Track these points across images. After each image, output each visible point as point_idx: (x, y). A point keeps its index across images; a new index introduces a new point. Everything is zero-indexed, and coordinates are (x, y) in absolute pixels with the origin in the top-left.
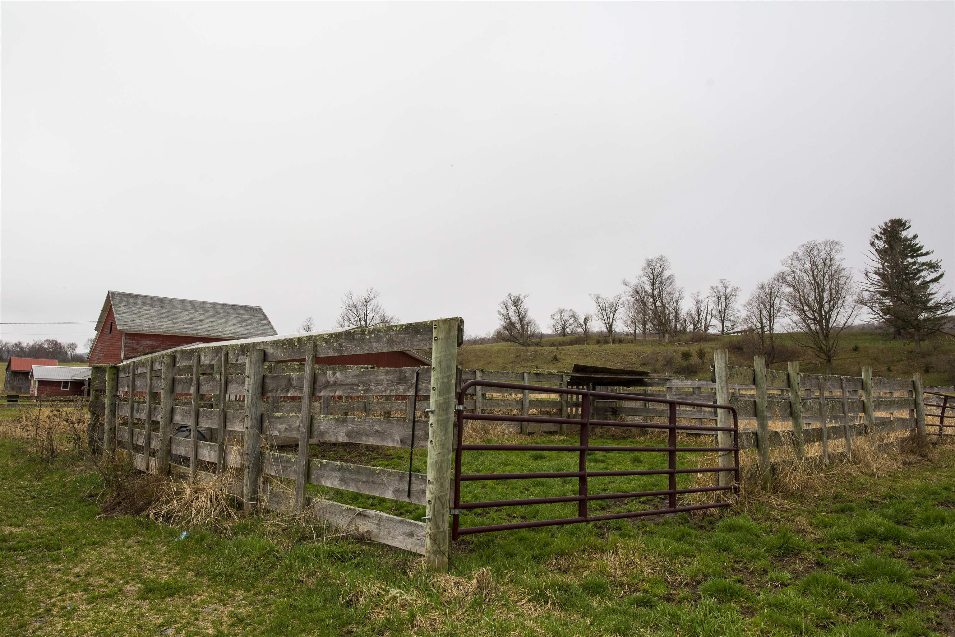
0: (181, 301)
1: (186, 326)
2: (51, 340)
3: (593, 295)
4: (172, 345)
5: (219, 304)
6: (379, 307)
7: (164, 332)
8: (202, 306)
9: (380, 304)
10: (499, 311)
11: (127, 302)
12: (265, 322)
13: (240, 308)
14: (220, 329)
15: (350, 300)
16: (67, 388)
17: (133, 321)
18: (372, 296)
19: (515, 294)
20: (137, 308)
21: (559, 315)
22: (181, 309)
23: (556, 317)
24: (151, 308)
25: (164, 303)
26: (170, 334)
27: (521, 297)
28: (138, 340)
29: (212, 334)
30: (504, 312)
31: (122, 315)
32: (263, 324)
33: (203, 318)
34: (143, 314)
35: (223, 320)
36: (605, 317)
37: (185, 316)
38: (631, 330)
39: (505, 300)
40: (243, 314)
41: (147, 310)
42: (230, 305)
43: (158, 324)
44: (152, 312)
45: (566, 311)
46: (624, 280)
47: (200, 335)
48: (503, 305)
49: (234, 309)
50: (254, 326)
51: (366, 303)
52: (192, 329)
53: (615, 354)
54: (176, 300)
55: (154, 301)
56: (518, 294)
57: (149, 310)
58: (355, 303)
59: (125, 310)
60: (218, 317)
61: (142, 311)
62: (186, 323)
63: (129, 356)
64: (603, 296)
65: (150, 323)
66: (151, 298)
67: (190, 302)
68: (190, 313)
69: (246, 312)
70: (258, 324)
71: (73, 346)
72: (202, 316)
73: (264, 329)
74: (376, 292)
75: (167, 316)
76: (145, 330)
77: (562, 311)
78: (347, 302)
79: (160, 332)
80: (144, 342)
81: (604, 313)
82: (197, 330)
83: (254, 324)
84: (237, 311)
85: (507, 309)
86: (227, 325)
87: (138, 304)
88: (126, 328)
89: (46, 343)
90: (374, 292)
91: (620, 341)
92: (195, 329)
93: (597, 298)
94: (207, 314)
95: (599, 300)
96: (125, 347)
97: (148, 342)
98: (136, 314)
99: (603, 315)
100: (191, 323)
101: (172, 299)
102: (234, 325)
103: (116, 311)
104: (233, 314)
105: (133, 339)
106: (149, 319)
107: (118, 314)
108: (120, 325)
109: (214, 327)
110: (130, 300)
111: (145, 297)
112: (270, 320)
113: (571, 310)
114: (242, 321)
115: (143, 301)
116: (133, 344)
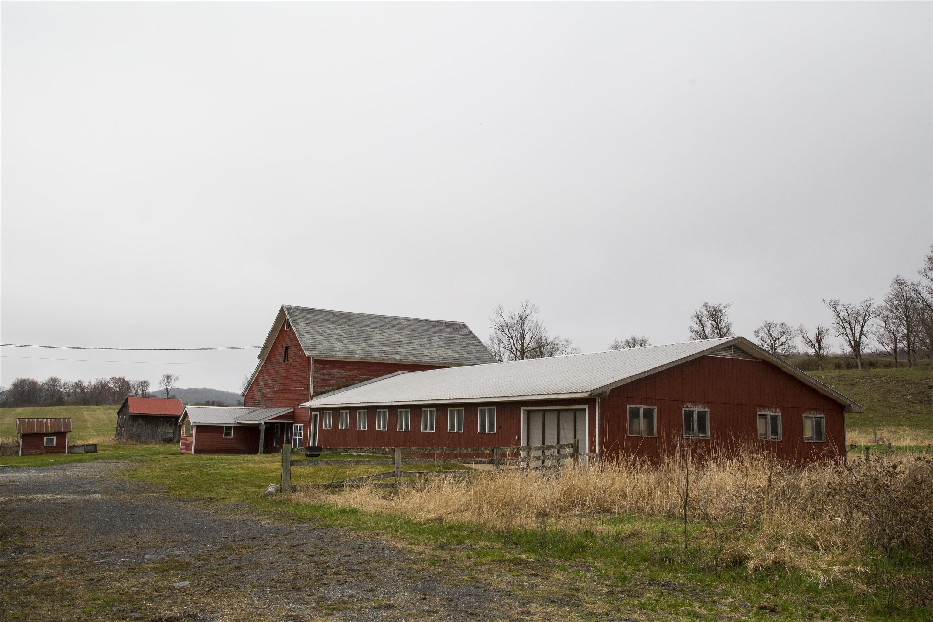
0: (369, 316)
1: (385, 349)
2: (118, 377)
3: (828, 302)
4: (371, 375)
5: (414, 320)
6: (539, 325)
7: (362, 358)
8: (396, 323)
9: (540, 321)
10: (691, 327)
11: (307, 319)
12: (475, 342)
13: (439, 324)
14: (426, 352)
15: (500, 317)
16: (231, 435)
17: (321, 343)
18: (528, 312)
19: (713, 303)
20: (320, 326)
21: (766, 330)
22: (372, 327)
23: (762, 334)
24: (337, 327)
25: (349, 320)
26: (369, 360)
27: (721, 308)
28: (330, 369)
29: (418, 360)
30: (697, 327)
31: (306, 336)
32: (473, 345)
33: (401, 339)
34: (330, 334)
35: (426, 340)
36: (849, 331)
37: (378, 336)
38: (888, 348)
39: (698, 312)
40: (447, 332)
41: (332, 329)
42: (426, 321)
43: (351, 348)
44: (340, 332)
45: (776, 325)
46: (898, 277)
47: (405, 361)
48: (696, 319)
49: (434, 326)
50: (464, 347)
51: (522, 321)
52: (393, 353)
53: (899, 381)
54: (363, 315)
55: (338, 317)
56: (717, 304)
57: (335, 329)
58: (507, 321)
59: (308, 329)
60: (418, 337)
61: (328, 331)
62: (383, 345)
63: (319, 391)
64: (844, 301)
65: (339, 346)
66: (334, 313)
67: (379, 317)
68: (384, 332)
69: (448, 330)
70: (468, 345)
71: (144, 384)
72: (399, 336)
73: (478, 352)
74: (534, 306)
75: (358, 337)
76: (339, 356)
77: (769, 326)
78: (497, 321)
79: (356, 357)
80: (337, 372)
81: (846, 325)
82: (400, 354)
83: (464, 345)
84: (437, 328)
85: (702, 324)
86: (431, 347)
87: (321, 321)
88: (315, 353)
89: (111, 382)
90: (530, 306)
91: (872, 364)
92: (397, 353)
93: (835, 305)
94: (404, 332)
95: (839, 308)
96: (315, 378)
97: (342, 372)
98: (322, 335)
99: (844, 328)
100: (389, 346)
101: (358, 314)
102: (439, 346)
103: (298, 331)
104: (434, 332)
105: (323, 368)
106: (339, 341)
107: (300, 335)
108: (307, 349)
109: (418, 350)
110: (310, 316)
111: (326, 312)
112: (481, 340)
113: (783, 324)
114: (448, 342)
115: (325, 317)
116: (323, 374)
